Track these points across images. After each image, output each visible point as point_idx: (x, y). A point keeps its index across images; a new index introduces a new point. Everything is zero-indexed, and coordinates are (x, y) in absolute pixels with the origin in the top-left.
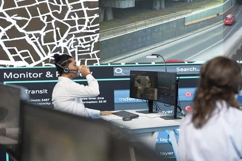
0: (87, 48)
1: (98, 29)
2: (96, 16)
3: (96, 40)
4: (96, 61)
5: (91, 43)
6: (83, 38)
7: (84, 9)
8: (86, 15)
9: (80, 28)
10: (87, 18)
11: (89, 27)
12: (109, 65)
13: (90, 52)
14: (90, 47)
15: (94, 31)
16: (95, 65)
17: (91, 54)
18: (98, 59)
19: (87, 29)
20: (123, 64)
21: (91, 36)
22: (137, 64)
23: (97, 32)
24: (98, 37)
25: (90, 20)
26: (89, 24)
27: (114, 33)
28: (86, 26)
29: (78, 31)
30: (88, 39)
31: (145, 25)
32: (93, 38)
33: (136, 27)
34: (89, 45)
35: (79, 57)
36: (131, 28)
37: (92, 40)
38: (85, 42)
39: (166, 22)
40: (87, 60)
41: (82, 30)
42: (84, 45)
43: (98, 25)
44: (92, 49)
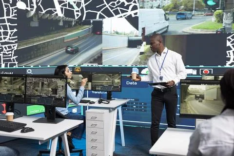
0: (9, 54)
1: (17, 40)
2: (15, 30)
3: (15, 48)
4: (15, 64)
5: (12, 51)
6: (7, 46)
7: (8, 24)
8: (8, 28)
9: (5, 38)
10: (9, 31)
11: (11, 38)
12: (24, 67)
13: (11, 57)
14: (12, 54)
15: (14, 41)
16: (14, 67)
17: (12, 59)
18: (16, 63)
19: (10, 39)
20: (32, 67)
21: (12, 45)
22: (40, 67)
23: (16, 42)
24: (16, 46)
25: (12, 33)
26: (10, 36)
27: (26, 44)
28: (8, 37)
29: (3, 41)
30: (10, 47)
31: (44, 40)
32: (13, 46)
33: (39, 41)
34: (10, 52)
35: (4, 61)
36: (37, 41)
37: (13, 48)
38: (8, 50)
39: (55, 39)
40: (9, 63)
41: (6, 40)
42: (8, 51)
43: (16, 37)
44: (13, 55)
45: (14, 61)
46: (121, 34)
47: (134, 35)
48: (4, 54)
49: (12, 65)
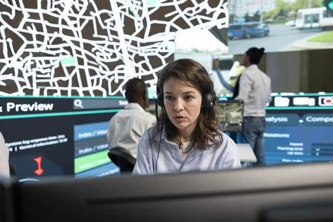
0: (46, 74)
2: (56, 35)
3: (57, 65)
4: (56, 91)
5: (51, 68)
6: (43, 59)
7: (44, 23)
8: (45, 30)
9: (39, 46)
10: (45, 33)
11: (49, 47)
13: (49, 78)
14: (50, 73)
15: (53, 53)
17: (51, 82)
18: (58, 88)
19: (47, 49)
21: (51, 59)
23: (57, 55)
24: (58, 61)
25: (50, 38)
26: (48, 44)
28: (44, 44)
29: (36, 50)
30: (47, 62)
34: (48, 70)
35: (38, 84)
37: (52, 63)
38: (44, 65)
40: (46, 89)
41: (42, 50)
42: (44, 69)
44: (52, 75)
45: (54, 85)
46: (202, 52)
47: (222, 53)
48: (38, 73)
49: (51, 92)
